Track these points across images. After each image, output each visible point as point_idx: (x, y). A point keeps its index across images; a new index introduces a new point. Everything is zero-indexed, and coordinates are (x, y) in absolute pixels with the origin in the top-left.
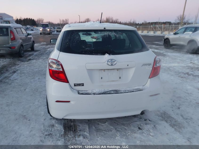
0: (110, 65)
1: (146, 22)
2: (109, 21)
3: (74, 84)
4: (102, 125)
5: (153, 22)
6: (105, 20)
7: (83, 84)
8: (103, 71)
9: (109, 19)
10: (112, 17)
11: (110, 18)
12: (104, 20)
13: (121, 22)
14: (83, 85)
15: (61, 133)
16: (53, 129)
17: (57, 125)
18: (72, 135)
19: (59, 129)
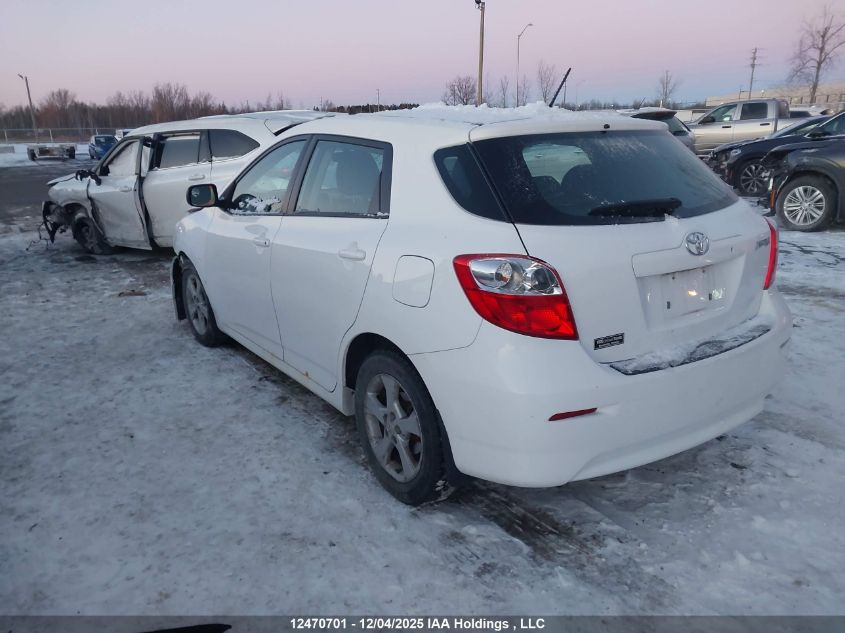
0: (696, 252)
1: (331, 104)
2: (172, 102)
3: (596, 341)
4: (621, 488)
5: (358, 105)
6: (151, 98)
7: (622, 335)
8: (670, 277)
9: (169, 92)
10: (180, 86)
11: (173, 91)
12: (144, 96)
13: (224, 107)
14: (621, 341)
15: (519, 552)
16: (472, 547)
17: (471, 530)
18: (567, 544)
19: (496, 540)
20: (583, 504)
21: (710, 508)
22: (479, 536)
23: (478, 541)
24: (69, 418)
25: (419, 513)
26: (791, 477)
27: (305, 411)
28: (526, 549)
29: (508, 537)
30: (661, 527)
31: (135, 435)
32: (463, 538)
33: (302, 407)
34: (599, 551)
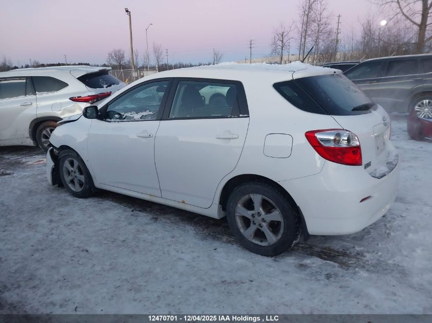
15: (334, 267)
16: (313, 268)
17: (308, 261)
18: (350, 259)
19: (321, 263)
20: (341, 242)
21: (389, 234)
22: (314, 263)
23: (314, 265)
24: (33, 248)
25: (277, 259)
26: (404, 217)
27: (172, 223)
28: (336, 265)
29: (325, 261)
30: (378, 245)
31: (89, 250)
32: (306, 265)
33: (168, 221)
34: (365, 259)
